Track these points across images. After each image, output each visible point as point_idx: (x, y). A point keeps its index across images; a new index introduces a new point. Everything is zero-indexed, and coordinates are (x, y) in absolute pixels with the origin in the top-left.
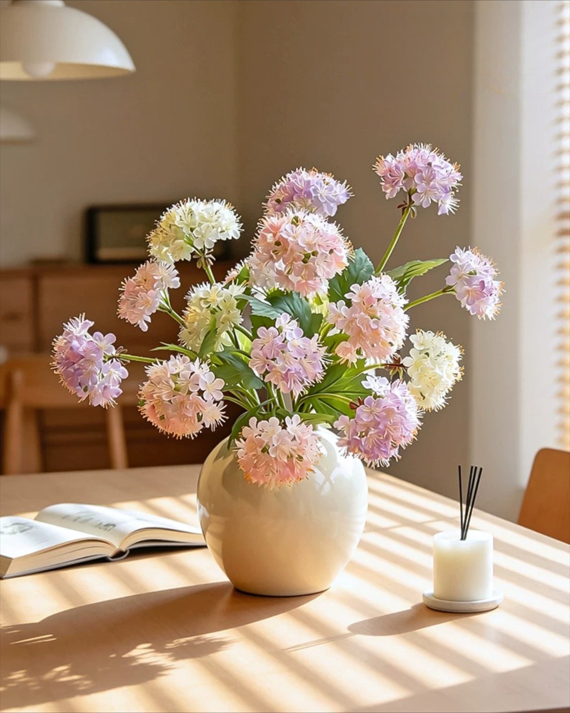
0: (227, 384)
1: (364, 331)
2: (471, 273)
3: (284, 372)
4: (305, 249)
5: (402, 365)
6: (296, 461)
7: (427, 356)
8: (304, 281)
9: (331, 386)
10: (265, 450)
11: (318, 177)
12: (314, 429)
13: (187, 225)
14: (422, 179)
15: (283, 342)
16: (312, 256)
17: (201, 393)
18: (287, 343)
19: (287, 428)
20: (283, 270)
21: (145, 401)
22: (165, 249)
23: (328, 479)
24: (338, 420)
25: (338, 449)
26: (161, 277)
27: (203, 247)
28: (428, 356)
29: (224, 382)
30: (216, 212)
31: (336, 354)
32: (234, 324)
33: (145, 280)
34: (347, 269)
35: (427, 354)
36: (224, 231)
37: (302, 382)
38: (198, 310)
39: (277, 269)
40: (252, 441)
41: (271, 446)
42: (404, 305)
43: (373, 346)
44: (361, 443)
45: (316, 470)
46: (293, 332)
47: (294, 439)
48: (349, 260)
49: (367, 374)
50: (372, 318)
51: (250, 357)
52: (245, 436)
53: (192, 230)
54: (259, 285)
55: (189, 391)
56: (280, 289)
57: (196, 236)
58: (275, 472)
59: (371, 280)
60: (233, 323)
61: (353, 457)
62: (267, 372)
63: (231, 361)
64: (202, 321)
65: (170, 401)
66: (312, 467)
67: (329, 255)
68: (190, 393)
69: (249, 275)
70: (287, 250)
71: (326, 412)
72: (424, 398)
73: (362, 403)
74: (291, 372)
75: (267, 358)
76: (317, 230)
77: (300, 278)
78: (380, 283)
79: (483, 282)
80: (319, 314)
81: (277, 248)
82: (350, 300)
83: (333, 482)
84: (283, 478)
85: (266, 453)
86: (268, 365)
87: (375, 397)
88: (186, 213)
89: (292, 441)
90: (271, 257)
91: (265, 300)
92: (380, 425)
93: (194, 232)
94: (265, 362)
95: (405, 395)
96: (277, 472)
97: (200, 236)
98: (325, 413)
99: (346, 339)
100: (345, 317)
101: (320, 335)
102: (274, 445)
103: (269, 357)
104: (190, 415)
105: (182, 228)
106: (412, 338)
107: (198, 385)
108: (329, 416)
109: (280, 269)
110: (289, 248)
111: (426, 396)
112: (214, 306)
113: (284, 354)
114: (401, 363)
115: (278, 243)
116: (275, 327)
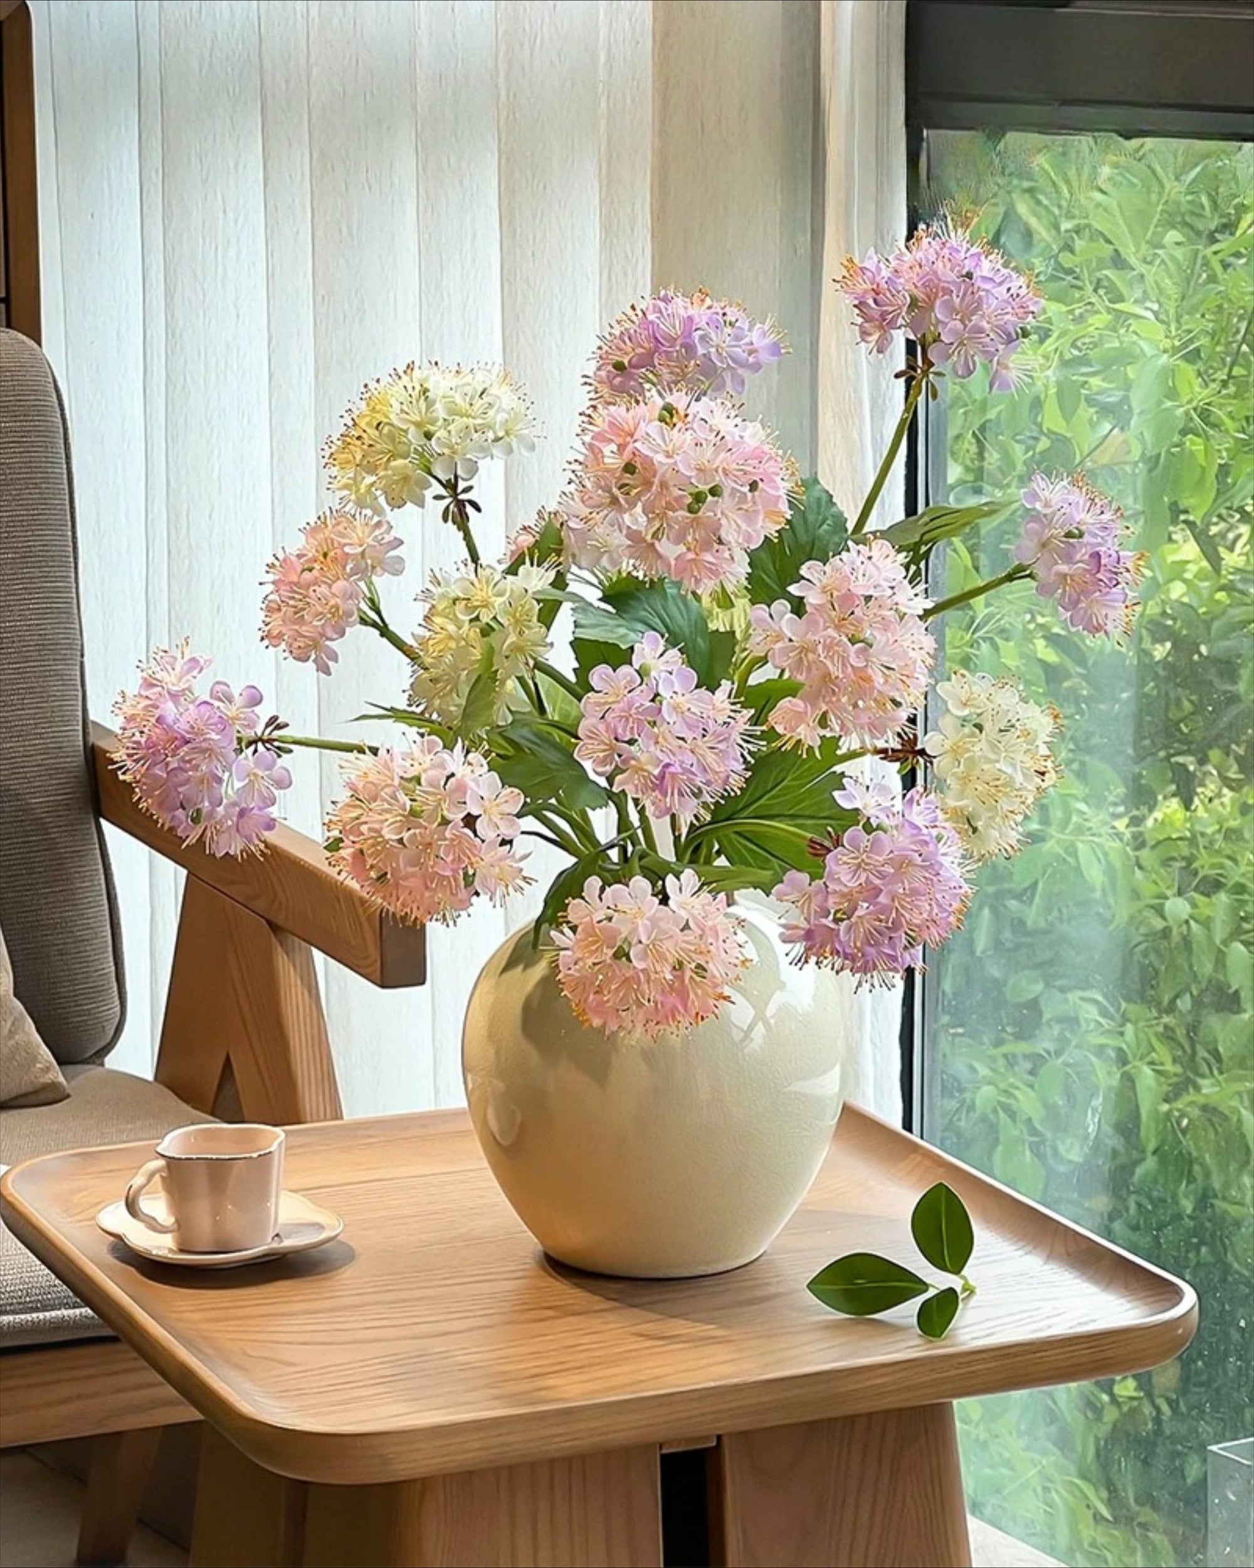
0: (528, 800)
1: (835, 671)
2: (1069, 535)
3: (656, 772)
4: (693, 481)
5: (922, 752)
6: (691, 977)
7: (977, 731)
8: (691, 556)
9: (762, 801)
10: (621, 954)
11: (710, 308)
12: (730, 903)
13: (418, 425)
14: (951, 309)
15: (653, 700)
16: (710, 498)
17: (470, 821)
18: (661, 703)
19: (671, 902)
20: (643, 529)
21: (341, 840)
22: (369, 479)
23: (760, 1016)
24: (782, 882)
25: (782, 948)
26: (360, 549)
27: (452, 477)
28: (981, 731)
29: (522, 796)
30: (482, 393)
31: (773, 728)
32: (534, 659)
33: (325, 555)
34: (787, 527)
35: (979, 726)
36: (501, 438)
37: (698, 794)
38: (451, 628)
39: (629, 527)
40: (590, 932)
41: (634, 941)
42: (925, 610)
43: (855, 706)
44: (838, 935)
45: (736, 997)
46: (673, 677)
47: (687, 927)
48: (791, 505)
49: (843, 774)
50: (853, 644)
51: (577, 738)
52: (575, 922)
53: (428, 436)
54: (583, 564)
55: (443, 817)
56: (635, 573)
57: (439, 452)
58: (646, 1003)
59: (848, 550)
60: (531, 656)
61: (816, 967)
62: (618, 770)
63: (530, 745)
64: (462, 652)
65: (401, 841)
66: (727, 991)
67: (749, 495)
68: (445, 822)
69: (561, 542)
70: (651, 484)
71: (752, 861)
72: (975, 830)
73: (838, 843)
74: (671, 769)
75: (616, 739)
76: (719, 437)
77: (682, 548)
78: (870, 558)
79: (1097, 556)
80: (727, 633)
81: (627, 478)
82: (802, 598)
83: (772, 1021)
84: (663, 1015)
85: (624, 959)
86: (620, 756)
87: (868, 828)
88: (415, 394)
89: (682, 930)
90: (614, 501)
91: (601, 600)
92: (882, 894)
93: (433, 441)
94: (612, 748)
95: (937, 823)
96: (649, 1001)
97: (447, 451)
98: (750, 865)
99: (792, 690)
100: (791, 640)
101: (733, 683)
102: (640, 942)
103: (620, 737)
104: (448, 873)
105: (406, 431)
106: (943, 688)
107: (465, 803)
108: (760, 871)
109: (634, 527)
110: (656, 481)
111: (979, 824)
112: (485, 619)
113: (656, 730)
114: (919, 747)
115: (629, 468)
116: (631, 664)
